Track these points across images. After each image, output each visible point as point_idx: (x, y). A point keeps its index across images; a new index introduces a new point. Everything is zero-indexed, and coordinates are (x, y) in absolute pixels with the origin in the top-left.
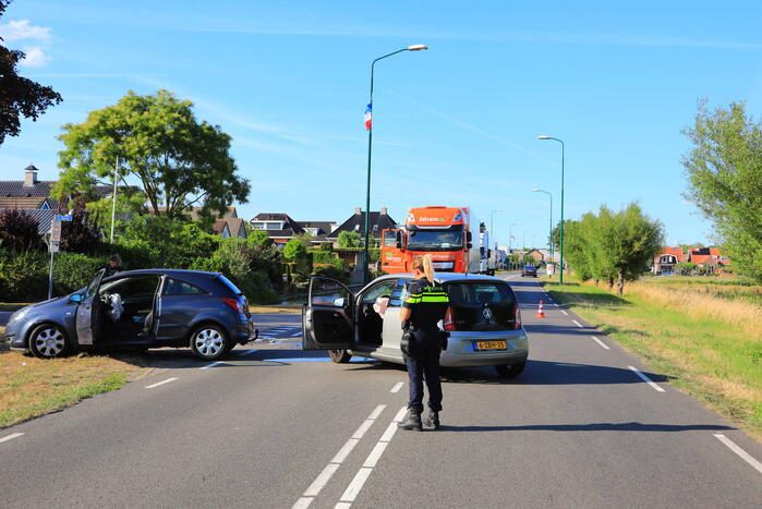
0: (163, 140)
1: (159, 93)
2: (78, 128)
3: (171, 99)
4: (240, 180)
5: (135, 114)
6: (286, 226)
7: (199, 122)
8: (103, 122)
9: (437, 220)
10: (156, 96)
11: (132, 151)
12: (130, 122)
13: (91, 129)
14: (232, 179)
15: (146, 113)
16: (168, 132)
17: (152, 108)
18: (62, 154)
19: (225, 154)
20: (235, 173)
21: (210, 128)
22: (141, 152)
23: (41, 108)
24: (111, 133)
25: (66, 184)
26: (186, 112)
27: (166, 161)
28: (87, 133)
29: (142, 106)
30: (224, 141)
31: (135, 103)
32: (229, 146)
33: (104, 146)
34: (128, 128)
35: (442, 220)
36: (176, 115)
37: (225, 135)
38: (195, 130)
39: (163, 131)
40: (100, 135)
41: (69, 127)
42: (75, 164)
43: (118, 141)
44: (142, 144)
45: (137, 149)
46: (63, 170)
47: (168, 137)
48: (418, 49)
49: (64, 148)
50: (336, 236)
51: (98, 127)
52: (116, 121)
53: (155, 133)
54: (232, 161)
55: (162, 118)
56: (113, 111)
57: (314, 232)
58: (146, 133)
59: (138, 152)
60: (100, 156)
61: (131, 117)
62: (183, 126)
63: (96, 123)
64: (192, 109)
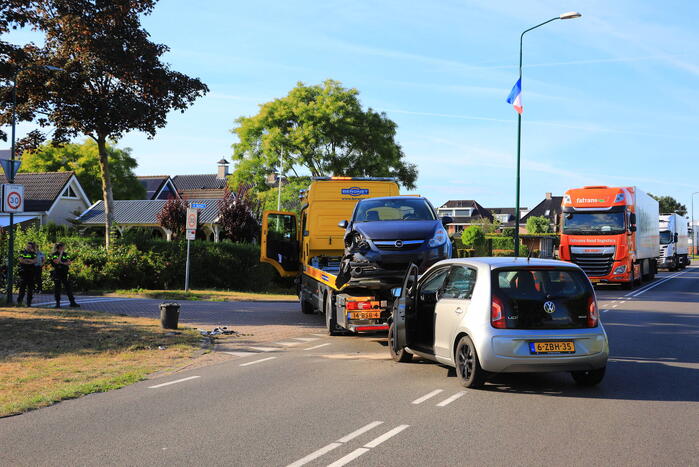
0: (328, 129)
1: (325, 83)
2: (249, 120)
3: (337, 89)
4: (407, 166)
5: (301, 104)
6: (475, 213)
7: (365, 110)
8: (271, 113)
9: (596, 200)
10: (323, 86)
11: (298, 141)
12: (296, 112)
13: (261, 122)
14: (399, 166)
15: (312, 103)
16: (332, 121)
17: (318, 98)
18: (235, 146)
19: (391, 140)
20: (402, 160)
21: (376, 115)
22: (306, 140)
23: (190, 99)
24: (279, 123)
25: (240, 175)
26: (351, 99)
27: (334, 150)
28: (257, 125)
29: (310, 96)
30: (390, 127)
31: (304, 94)
32: (394, 133)
33: (271, 137)
34: (294, 118)
35: (602, 201)
36: (341, 103)
37: (390, 122)
38: (360, 117)
39: (328, 120)
40: (270, 127)
41: (241, 120)
42: (247, 156)
43: (285, 131)
44: (306, 133)
45: (302, 139)
46: (238, 162)
47: (332, 126)
48: (570, 17)
49: (238, 140)
50: (525, 222)
51: (267, 118)
52: (283, 113)
53: (319, 122)
54: (398, 148)
55: (328, 107)
56: (281, 102)
57: (505, 218)
58: (311, 122)
59: (303, 141)
60: (268, 146)
61: (297, 107)
62: (347, 114)
63: (265, 115)
64: (356, 96)
